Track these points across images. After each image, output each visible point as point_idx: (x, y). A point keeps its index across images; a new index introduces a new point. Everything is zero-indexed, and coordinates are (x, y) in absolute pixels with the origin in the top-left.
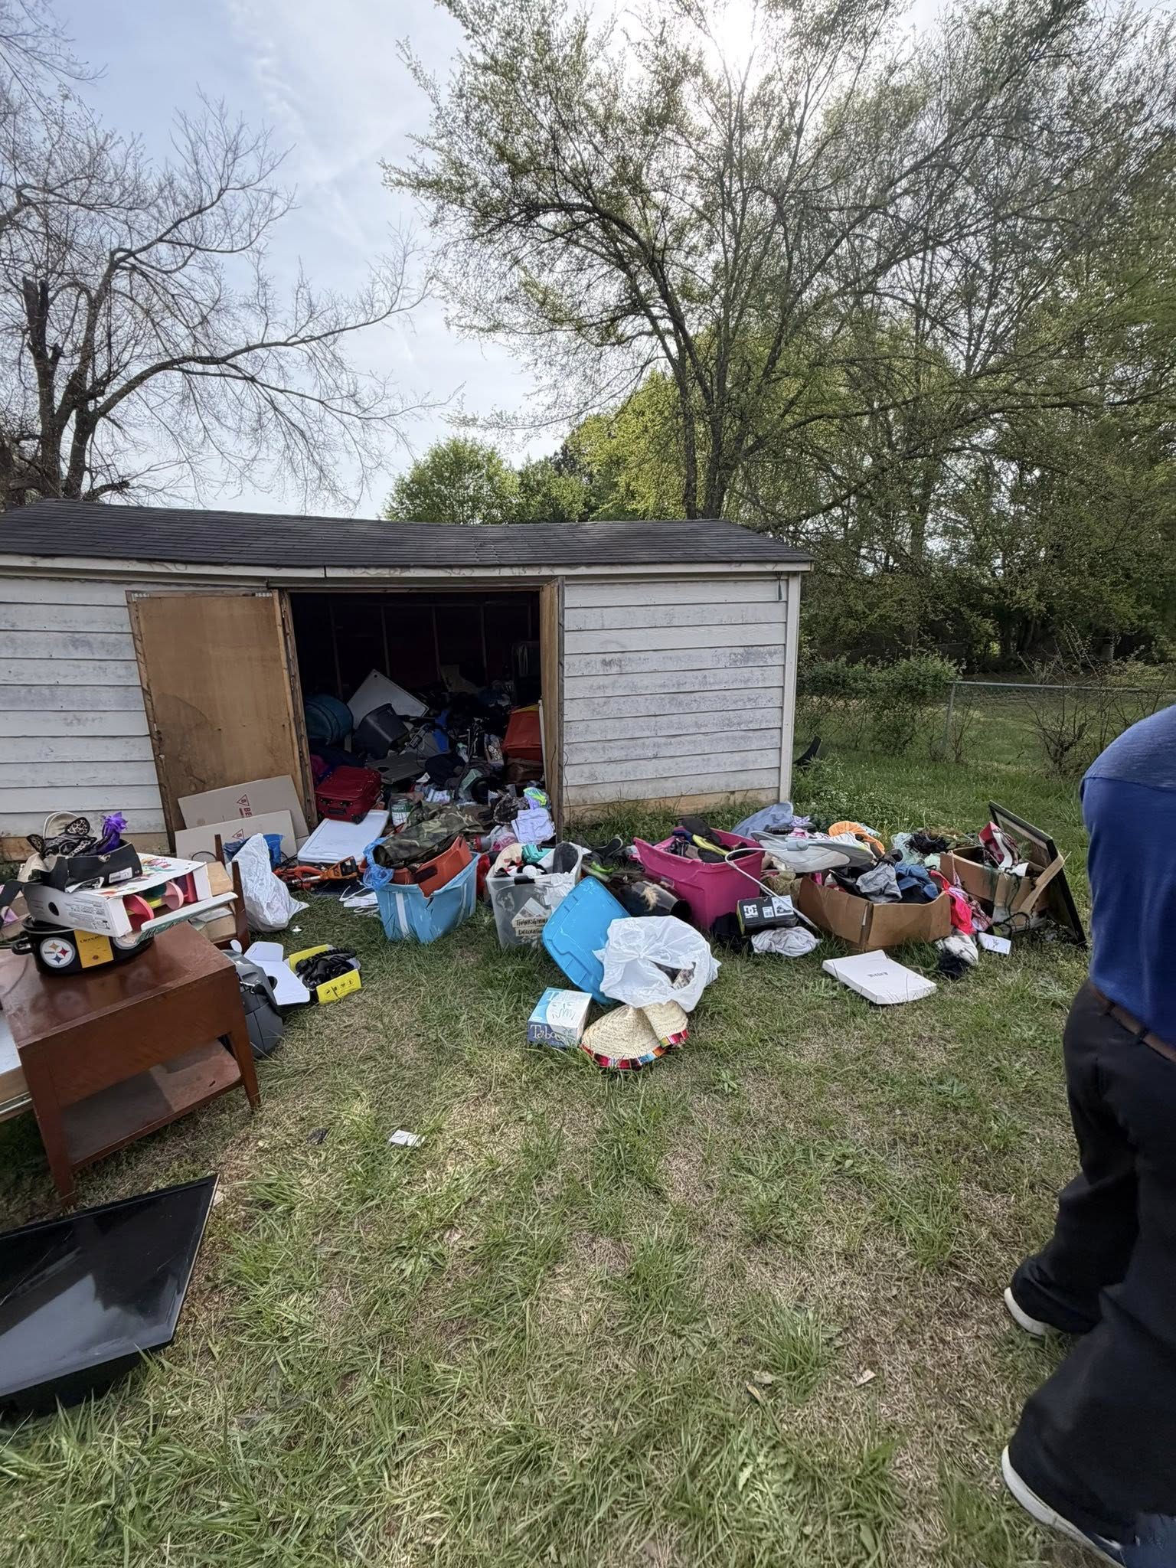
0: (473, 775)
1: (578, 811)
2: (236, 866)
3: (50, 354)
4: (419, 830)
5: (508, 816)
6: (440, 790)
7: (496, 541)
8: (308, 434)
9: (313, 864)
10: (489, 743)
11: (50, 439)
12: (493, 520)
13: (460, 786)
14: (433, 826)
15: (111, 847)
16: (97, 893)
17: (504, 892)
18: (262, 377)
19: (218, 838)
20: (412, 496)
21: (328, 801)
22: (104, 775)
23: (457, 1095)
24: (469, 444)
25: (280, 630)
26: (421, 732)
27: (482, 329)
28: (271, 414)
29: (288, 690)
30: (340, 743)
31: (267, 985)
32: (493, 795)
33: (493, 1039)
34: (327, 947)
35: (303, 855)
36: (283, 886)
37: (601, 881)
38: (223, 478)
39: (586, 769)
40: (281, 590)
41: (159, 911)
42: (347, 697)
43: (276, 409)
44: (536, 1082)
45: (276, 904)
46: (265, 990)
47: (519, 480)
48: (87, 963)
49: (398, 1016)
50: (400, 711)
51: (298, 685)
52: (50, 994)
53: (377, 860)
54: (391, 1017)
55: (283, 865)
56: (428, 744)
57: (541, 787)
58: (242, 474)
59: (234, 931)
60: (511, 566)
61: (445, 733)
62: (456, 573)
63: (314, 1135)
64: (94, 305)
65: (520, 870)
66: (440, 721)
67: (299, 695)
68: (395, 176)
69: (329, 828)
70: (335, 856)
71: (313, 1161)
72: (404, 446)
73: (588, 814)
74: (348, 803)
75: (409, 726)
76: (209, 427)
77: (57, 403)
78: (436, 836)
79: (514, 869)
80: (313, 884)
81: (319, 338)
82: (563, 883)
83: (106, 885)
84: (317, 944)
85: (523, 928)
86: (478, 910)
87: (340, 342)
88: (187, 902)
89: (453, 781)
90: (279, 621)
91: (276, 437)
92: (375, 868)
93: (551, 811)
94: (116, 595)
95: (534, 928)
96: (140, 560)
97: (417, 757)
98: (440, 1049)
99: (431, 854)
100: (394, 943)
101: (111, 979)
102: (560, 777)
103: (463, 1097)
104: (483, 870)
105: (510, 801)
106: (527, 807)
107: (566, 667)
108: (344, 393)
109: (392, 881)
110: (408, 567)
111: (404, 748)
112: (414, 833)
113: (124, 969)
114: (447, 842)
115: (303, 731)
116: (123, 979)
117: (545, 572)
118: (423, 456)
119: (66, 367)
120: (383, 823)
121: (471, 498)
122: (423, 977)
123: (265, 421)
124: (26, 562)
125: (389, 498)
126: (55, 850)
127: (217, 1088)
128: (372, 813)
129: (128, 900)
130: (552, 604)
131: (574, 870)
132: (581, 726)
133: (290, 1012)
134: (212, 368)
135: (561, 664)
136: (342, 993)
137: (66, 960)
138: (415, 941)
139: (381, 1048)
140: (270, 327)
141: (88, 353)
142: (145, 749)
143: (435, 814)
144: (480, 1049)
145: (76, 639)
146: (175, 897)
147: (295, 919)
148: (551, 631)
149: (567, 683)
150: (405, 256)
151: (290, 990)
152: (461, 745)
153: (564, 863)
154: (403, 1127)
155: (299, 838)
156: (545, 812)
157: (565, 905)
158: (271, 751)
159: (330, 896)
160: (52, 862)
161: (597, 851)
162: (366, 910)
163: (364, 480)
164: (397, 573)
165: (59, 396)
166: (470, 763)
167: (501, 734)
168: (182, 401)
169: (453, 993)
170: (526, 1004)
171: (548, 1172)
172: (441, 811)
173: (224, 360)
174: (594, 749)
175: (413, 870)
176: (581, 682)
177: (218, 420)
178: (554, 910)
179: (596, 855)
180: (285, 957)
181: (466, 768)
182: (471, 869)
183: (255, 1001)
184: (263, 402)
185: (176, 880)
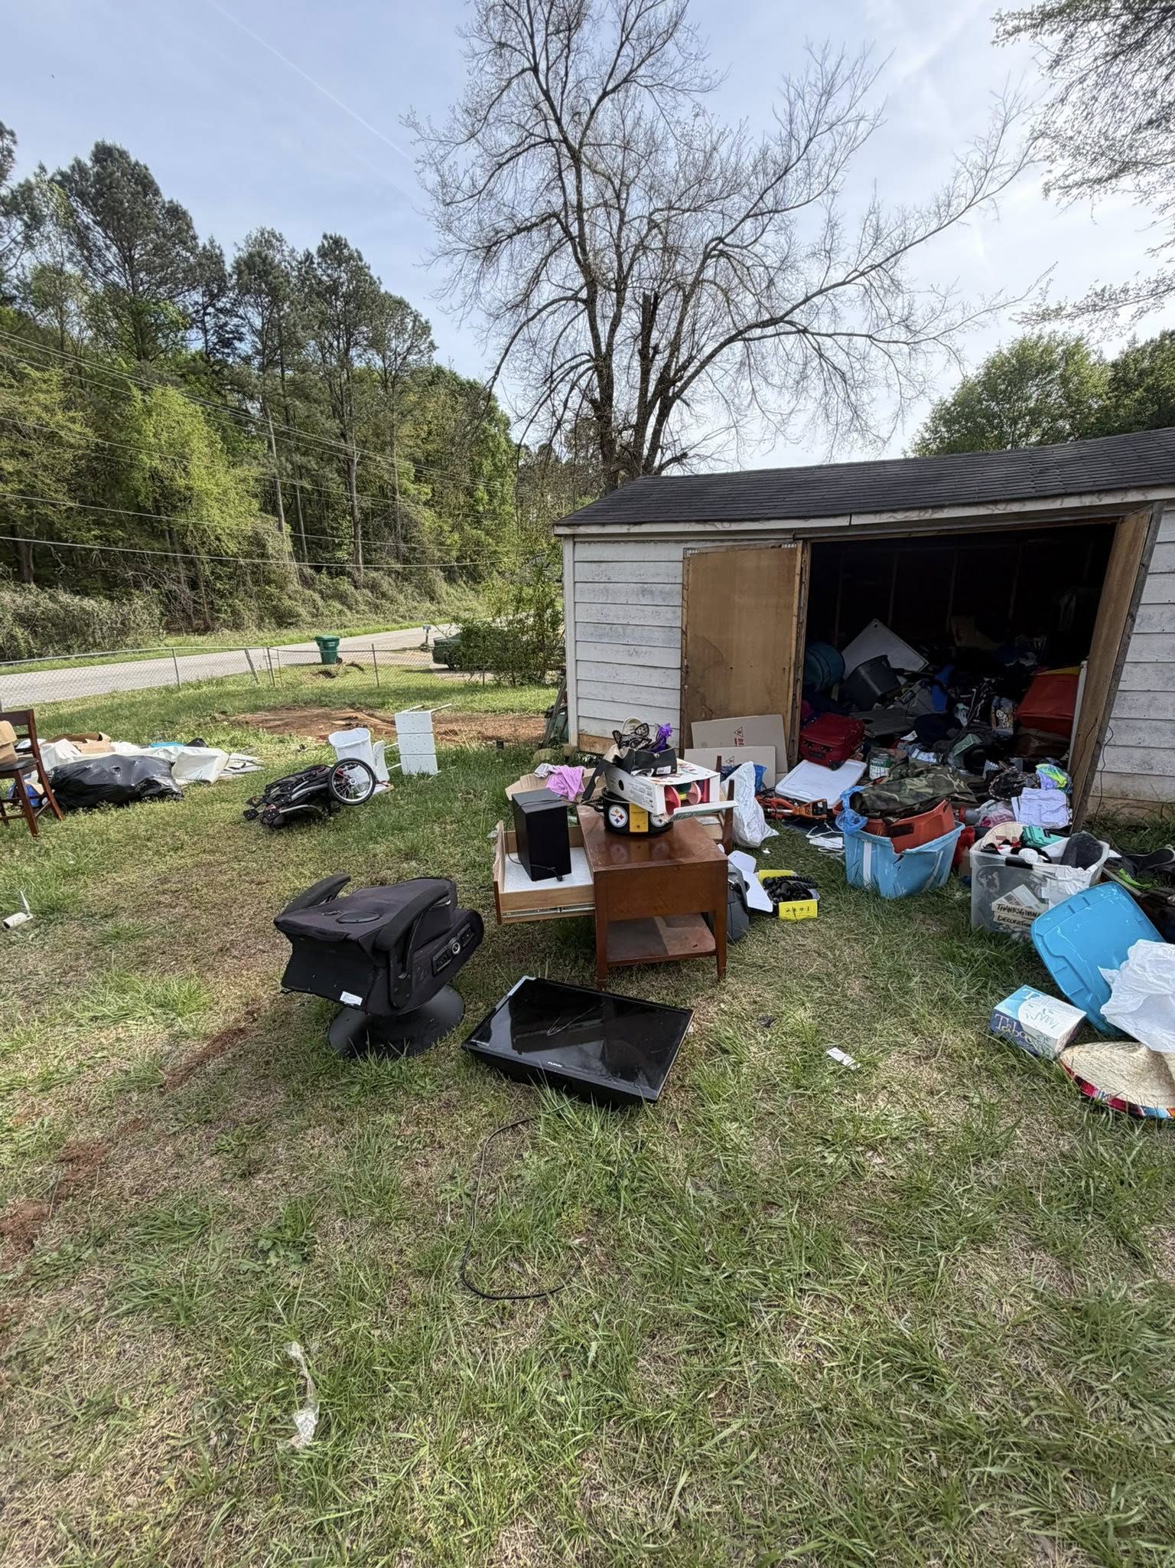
0: (970, 740)
1: (1110, 805)
2: (732, 783)
3: (651, 352)
4: (902, 785)
5: (1009, 791)
6: (927, 751)
7: (1061, 464)
8: (848, 375)
9: (787, 799)
10: (999, 707)
11: (640, 428)
12: (1058, 436)
13: (951, 750)
14: (919, 785)
15: (660, 748)
16: (649, 779)
17: (989, 867)
18: (814, 327)
19: (719, 758)
20: (948, 423)
21: (810, 744)
22: (646, 697)
23: (897, 1044)
24: (1045, 340)
25: (797, 579)
26: (916, 687)
27: (1099, 181)
28: (815, 363)
29: (794, 636)
30: (828, 691)
31: (743, 887)
32: (990, 766)
33: (948, 1011)
34: (791, 873)
35: (780, 788)
36: (761, 810)
37: (1133, 895)
38: (759, 437)
39: (1138, 754)
40: (805, 540)
41: (685, 803)
42: (841, 647)
43: (821, 356)
44: (992, 1073)
45: (754, 826)
46: (741, 889)
47: (1110, 374)
48: (633, 829)
49: (850, 954)
50: (895, 664)
51: (803, 631)
52: (608, 846)
53: (852, 806)
54: (842, 952)
55: (764, 794)
56: (922, 701)
57: (1063, 766)
58: (778, 429)
59: (720, 837)
60: (1081, 494)
61: (945, 692)
62: (1000, 509)
63: (763, 1019)
64: (686, 299)
65: (1015, 851)
66: (942, 677)
67: (803, 641)
68: (1011, 25)
69: (806, 769)
70: (809, 795)
71: (761, 1039)
72: (955, 364)
73: (1126, 811)
74: (828, 749)
75: (902, 680)
76: (757, 388)
77: (650, 395)
78: (918, 795)
79: (1008, 849)
80: (785, 817)
81: (880, 265)
82: (1074, 880)
83: (654, 775)
84: (781, 868)
85: (1004, 914)
86: (949, 883)
87: (901, 263)
88: (702, 802)
89: (943, 744)
90: (798, 570)
91: (816, 385)
92: (850, 813)
93: (1070, 797)
94: (676, 552)
95: (1019, 918)
96: (698, 521)
97: (907, 714)
98: (887, 997)
99: (909, 812)
100: (853, 887)
101: (644, 845)
102: (1095, 759)
103: (904, 1049)
104: (965, 842)
105: (1015, 775)
106: (1037, 785)
107: (1138, 621)
108: (896, 319)
109: (864, 829)
110: (941, 507)
111: (892, 701)
112: (895, 788)
113: (653, 841)
114: (931, 803)
115: (800, 676)
116: (651, 847)
117: (1133, 497)
118: (974, 368)
119: (659, 362)
120: (859, 774)
121: (1031, 412)
122: (879, 928)
123: (809, 371)
124: (624, 529)
125: (922, 429)
126: (627, 744)
127: (698, 950)
128: (849, 762)
129: (667, 789)
130: (1135, 539)
131: (1093, 868)
132: (1144, 699)
133: (755, 914)
134: (770, 330)
135: (1132, 617)
136: (800, 915)
137: (622, 823)
138: (874, 893)
139: (828, 975)
140: (831, 270)
141: (675, 346)
142: (675, 680)
143: (921, 773)
144: (930, 1014)
145: (645, 588)
146: (695, 795)
147: (766, 842)
148: (1126, 573)
149: (1135, 642)
150: (1005, 124)
151: (758, 899)
152: (961, 706)
153: (1080, 855)
154: (840, 1047)
155: (779, 773)
156: (1062, 798)
157: (1069, 905)
158: (769, 693)
159: (798, 831)
160: (624, 752)
161: (1130, 858)
162: (830, 851)
163: (900, 414)
164: (928, 515)
165: (651, 388)
166: (968, 727)
167: (1017, 697)
168: (739, 370)
169: (908, 953)
170: (993, 993)
171: (989, 1159)
172: (929, 771)
173: (781, 319)
174: (1157, 730)
175: (888, 823)
176: (1158, 642)
177: (766, 379)
178: (1051, 906)
179: (1126, 861)
180: (756, 870)
181: (961, 732)
182: (952, 837)
183: (732, 895)
184: (811, 351)
185: (698, 782)
